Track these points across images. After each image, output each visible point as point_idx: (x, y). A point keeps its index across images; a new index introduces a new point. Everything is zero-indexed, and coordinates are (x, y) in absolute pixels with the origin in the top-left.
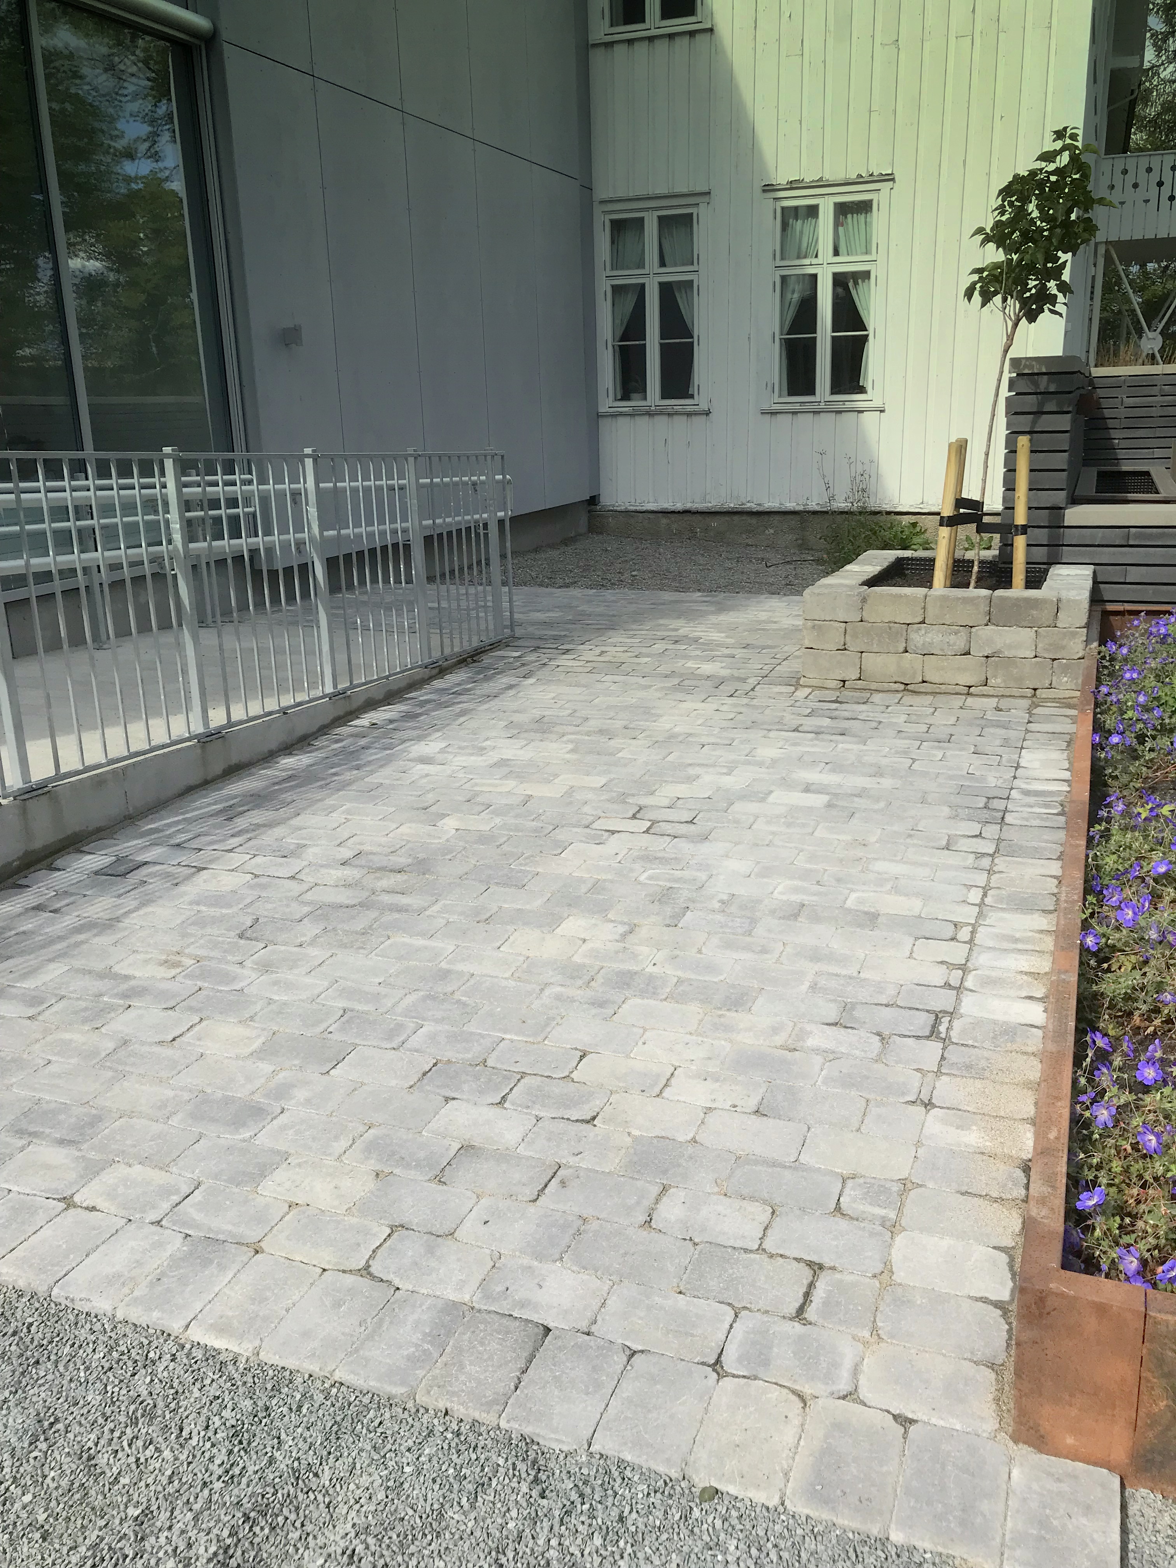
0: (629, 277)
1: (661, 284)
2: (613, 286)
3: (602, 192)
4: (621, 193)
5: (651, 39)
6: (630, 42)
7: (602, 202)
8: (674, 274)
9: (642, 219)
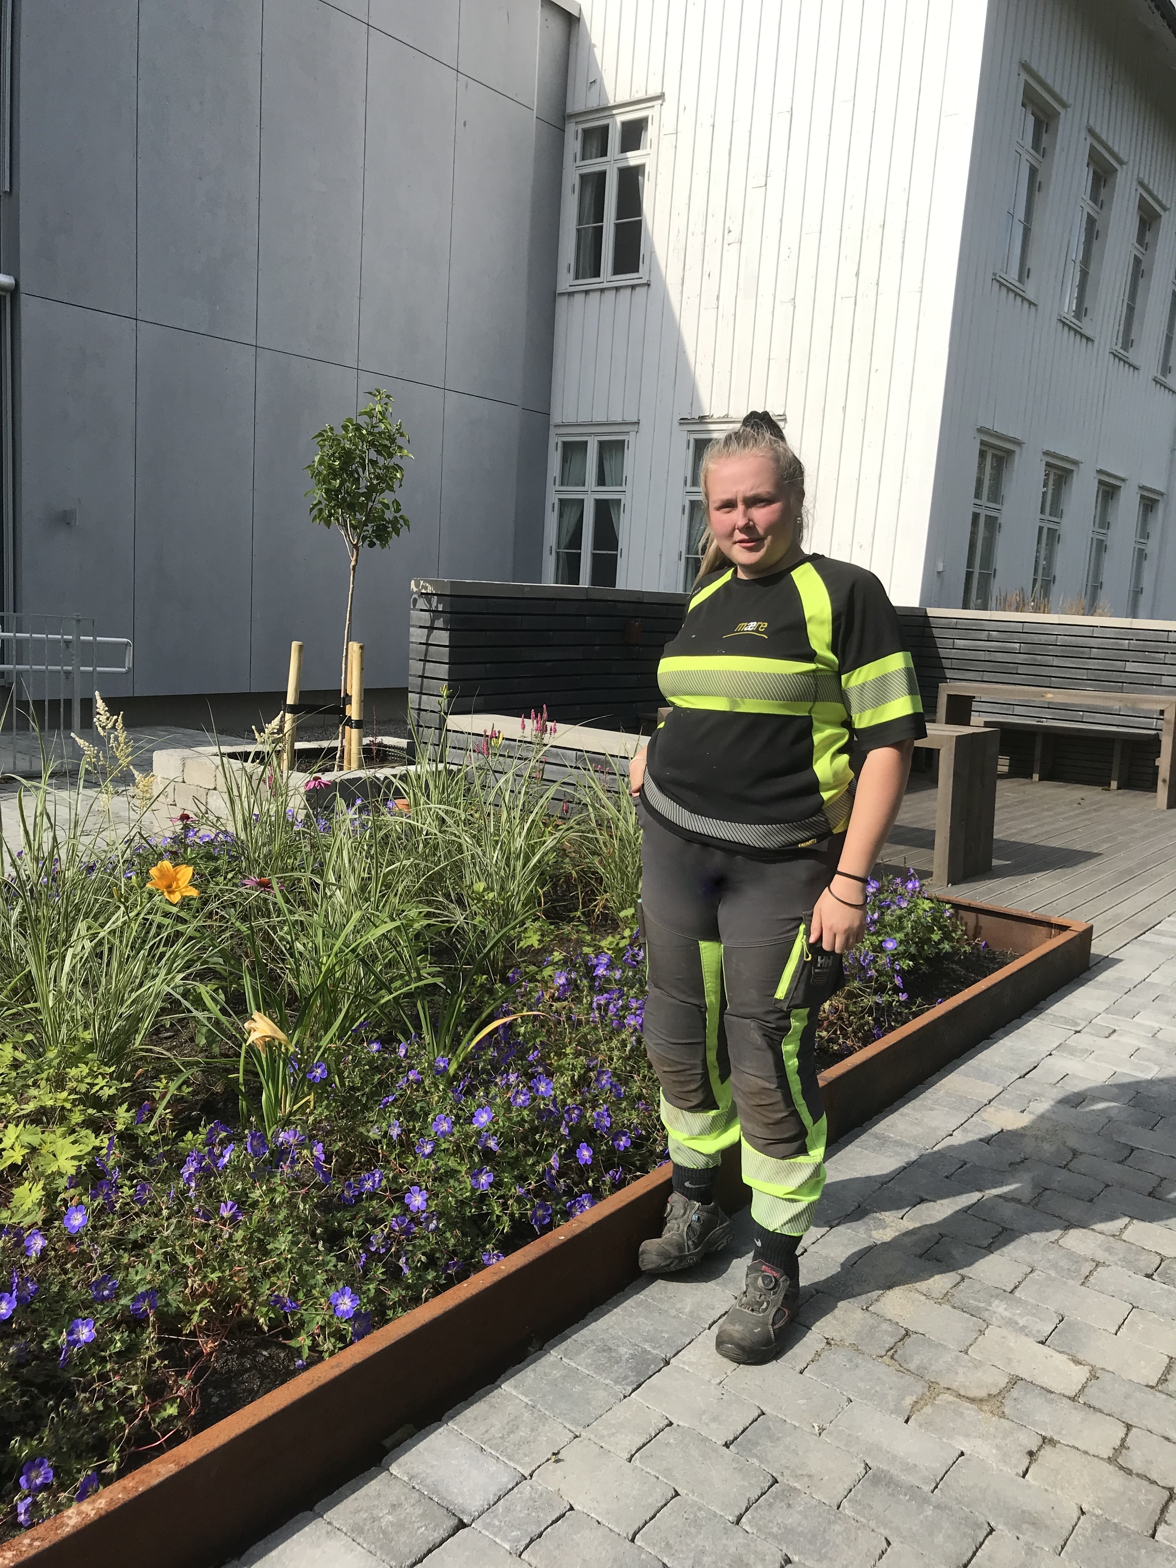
0: (572, 493)
1: (597, 501)
2: (560, 500)
3: (556, 417)
4: (572, 419)
5: (602, 290)
6: (587, 292)
7: (557, 426)
8: (607, 493)
9: (586, 442)
